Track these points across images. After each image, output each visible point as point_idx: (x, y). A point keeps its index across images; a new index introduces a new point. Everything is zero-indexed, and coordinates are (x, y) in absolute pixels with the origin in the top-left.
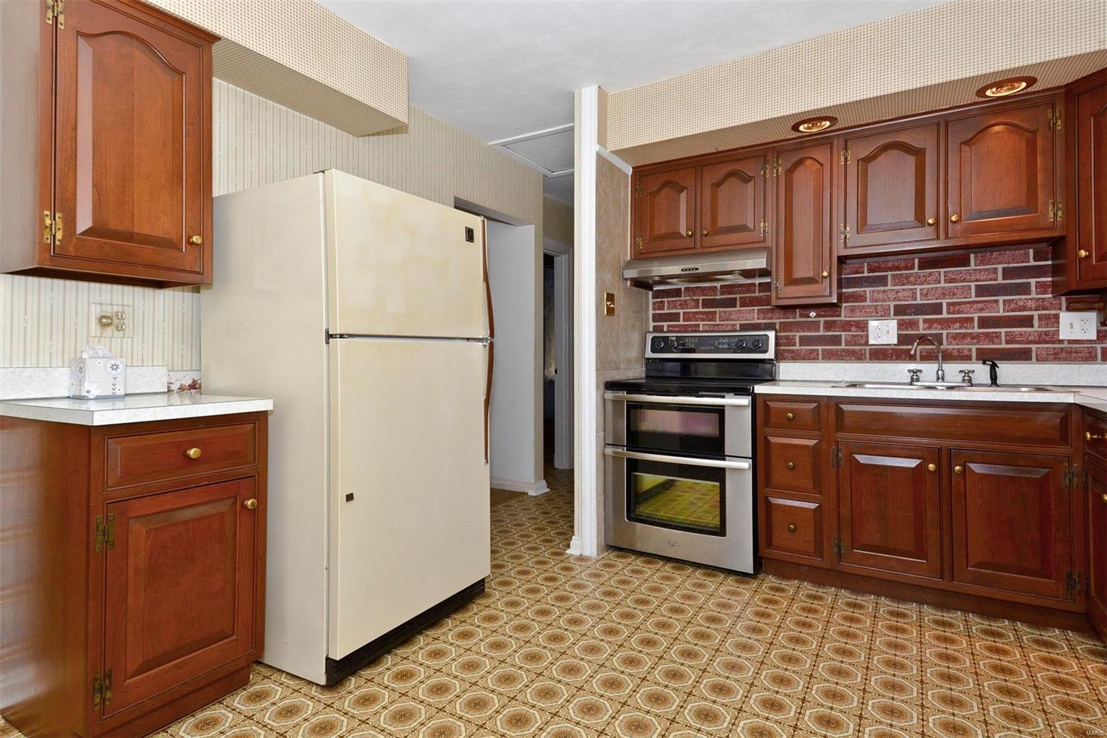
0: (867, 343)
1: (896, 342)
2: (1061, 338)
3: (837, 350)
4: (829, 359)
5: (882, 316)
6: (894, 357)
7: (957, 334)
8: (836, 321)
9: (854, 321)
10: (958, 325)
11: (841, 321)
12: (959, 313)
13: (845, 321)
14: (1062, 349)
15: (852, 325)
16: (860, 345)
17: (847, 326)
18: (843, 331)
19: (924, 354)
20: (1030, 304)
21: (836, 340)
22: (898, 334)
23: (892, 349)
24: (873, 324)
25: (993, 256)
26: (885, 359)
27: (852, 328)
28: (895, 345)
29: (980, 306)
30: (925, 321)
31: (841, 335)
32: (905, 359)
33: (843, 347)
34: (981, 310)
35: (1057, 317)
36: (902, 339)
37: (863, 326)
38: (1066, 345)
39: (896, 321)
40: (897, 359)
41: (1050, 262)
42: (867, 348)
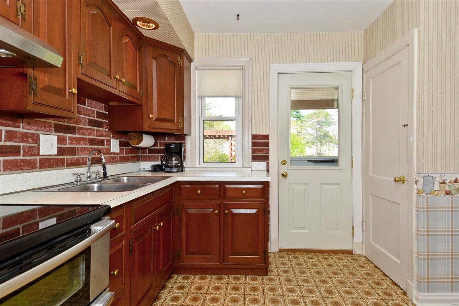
0: (38, 154)
1: (56, 154)
2: (112, 152)
3: (17, 161)
4: (11, 169)
5: (48, 132)
6: (55, 165)
7: (82, 148)
8: (16, 132)
9: (31, 134)
10: (82, 142)
11: (20, 132)
12: (83, 135)
13: (23, 133)
14: (111, 157)
15: (28, 137)
16: (35, 155)
17: (25, 137)
18: (23, 142)
19: (69, 162)
20: (104, 133)
21: (15, 151)
22: (58, 147)
23: (54, 159)
24: (43, 138)
25: (94, 103)
26: (49, 167)
27: (29, 140)
28: (56, 155)
29: (89, 131)
30: (70, 138)
31: (19, 147)
32: (60, 167)
33: (21, 157)
34: (90, 134)
35: (110, 140)
36: (61, 151)
37: (36, 139)
38: (112, 155)
39: (56, 137)
40: (56, 167)
41: (107, 113)
42: (38, 158)
